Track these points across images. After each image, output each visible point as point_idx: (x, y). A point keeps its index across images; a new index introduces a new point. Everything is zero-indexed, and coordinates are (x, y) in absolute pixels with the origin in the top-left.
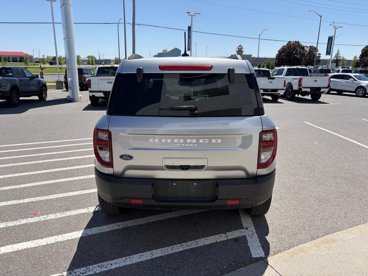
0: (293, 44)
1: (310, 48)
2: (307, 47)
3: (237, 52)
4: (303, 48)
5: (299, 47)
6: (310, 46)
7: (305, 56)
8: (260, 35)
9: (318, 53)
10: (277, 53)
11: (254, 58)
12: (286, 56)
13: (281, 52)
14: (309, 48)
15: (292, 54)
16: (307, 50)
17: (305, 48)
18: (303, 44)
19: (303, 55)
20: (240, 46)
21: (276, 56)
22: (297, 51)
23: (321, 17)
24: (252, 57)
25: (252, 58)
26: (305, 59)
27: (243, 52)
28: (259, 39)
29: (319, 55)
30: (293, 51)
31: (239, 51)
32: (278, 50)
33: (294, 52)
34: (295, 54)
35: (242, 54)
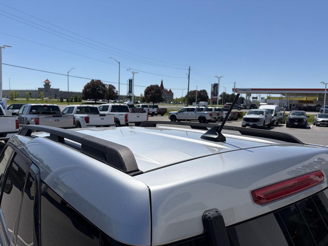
0: (96, 82)
1: (109, 86)
2: (107, 85)
3: (44, 85)
4: (104, 85)
5: (101, 84)
6: (109, 85)
7: (106, 92)
8: (68, 72)
9: (116, 90)
10: (83, 88)
12: (91, 91)
13: (87, 87)
14: (108, 86)
15: (96, 90)
16: (108, 87)
17: (106, 86)
18: (104, 83)
19: (105, 91)
20: (47, 80)
21: (83, 91)
22: (100, 88)
23: (119, 63)
24: (60, 90)
25: (60, 92)
26: (107, 94)
27: (50, 86)
28: (67, 76)
29: (117, 92)
30: (97, 88)
31: (46, 85)
32: (84, 86)
33: (97, 89)
34: (98, 90)
35: (50, 88)
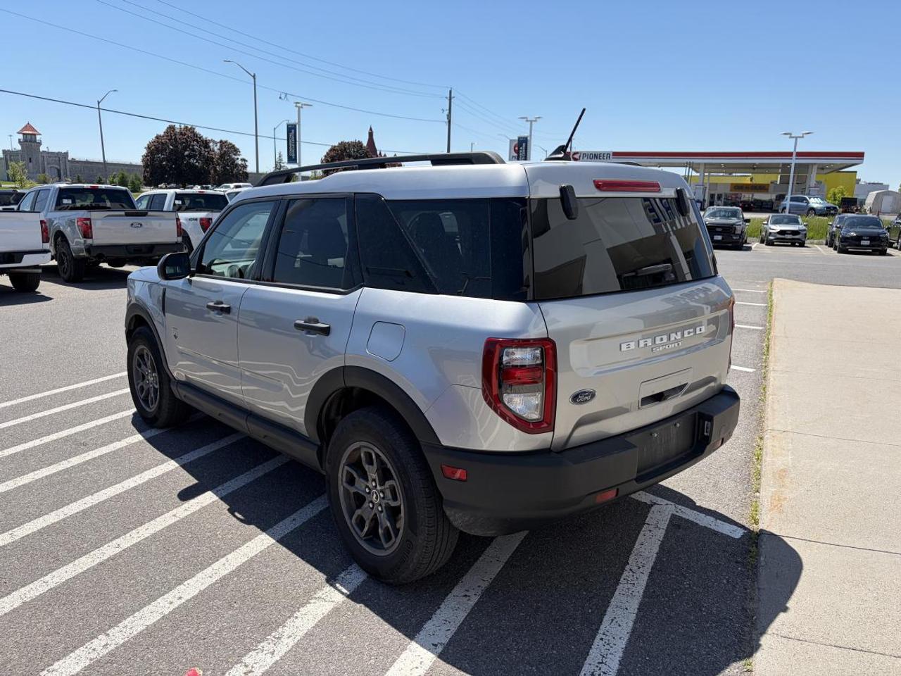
0: (181, 134)
1: (221, 146)
2: (216, 143)
3: (20, 142)
4: (206, 144)
5: (197, 141)
6: (221, 141)
7: (213, 162)
8: (99, 100)
9: (240, 157)
10: (144, 152)
11: (73, 161)
12: (168, 161)
13: (155, 149)
14: (219, 145)
15: (184, 157)
16: (216, 149)
17: (211, 144)
19: (208, 160)
20: (28, 127)
21: (143, 160)
22: (193, 150)
23: (254, 77)
24: (70, 158)
25: (69, 161)
26: (215, 170)
27: (40, 144)
29: (243, 162)
30: (185, 150)
31: (25, 141)
32: (146, 146)
33: (186, 153)
34: (190, 157)
35: (39, 149)
